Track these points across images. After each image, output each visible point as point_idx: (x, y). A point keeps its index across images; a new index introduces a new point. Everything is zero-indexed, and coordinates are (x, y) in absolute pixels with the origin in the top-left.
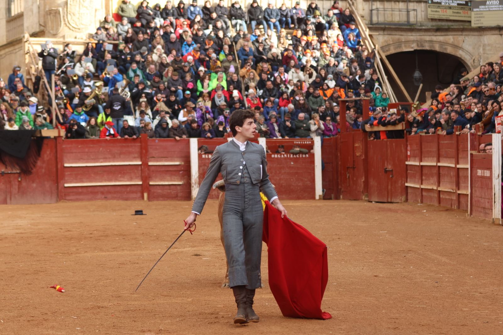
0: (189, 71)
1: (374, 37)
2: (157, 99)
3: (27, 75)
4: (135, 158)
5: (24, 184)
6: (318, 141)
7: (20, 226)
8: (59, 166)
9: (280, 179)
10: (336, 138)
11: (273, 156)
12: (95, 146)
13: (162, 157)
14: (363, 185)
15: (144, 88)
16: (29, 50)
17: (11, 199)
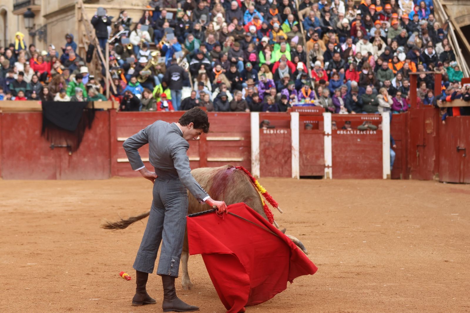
0: (251, 41)
1: (448, 7)
2: (216, 71)
3: (79, 43)
5: (75, 158)
6: (386, 117)
7: (70, 202)
8: (112, 140)
9: (346, 157)
10: (406, 115)
11: (338, 132)
13: (221, 132)
14: (433, 165)
15: (203, 59)
16: (82, 17)
17: (60, 174)
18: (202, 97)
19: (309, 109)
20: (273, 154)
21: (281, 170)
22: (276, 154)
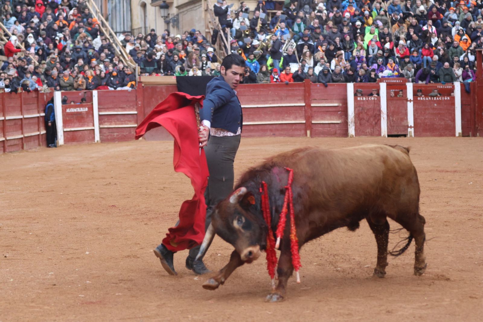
3: (206, 29)
4: (299, 100)
6: (458, 86)
9: (425, 119)
10: (475, 84)
12: (265, 89)
13: (323, 100)
16: (208, 7)
19: (395, 80)
20: (365, 117)
21: (372, 130)
22: (368, 117)
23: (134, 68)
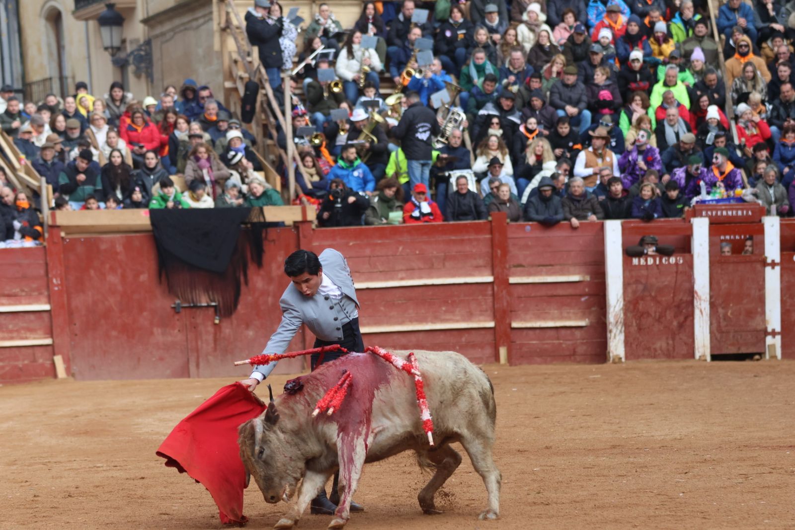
2: (527, 129)
3: (227, 79)
4: (478, 267)
5: (227, 330)
12: (387, 241)
13: (539, 266)
16: (228, 21)
17: (198, 365)
18: (495, 190)
19: (732, 209)
20: (652, 308)
21: (671, 342)
22: (660, 310)
23: (36, 189)
